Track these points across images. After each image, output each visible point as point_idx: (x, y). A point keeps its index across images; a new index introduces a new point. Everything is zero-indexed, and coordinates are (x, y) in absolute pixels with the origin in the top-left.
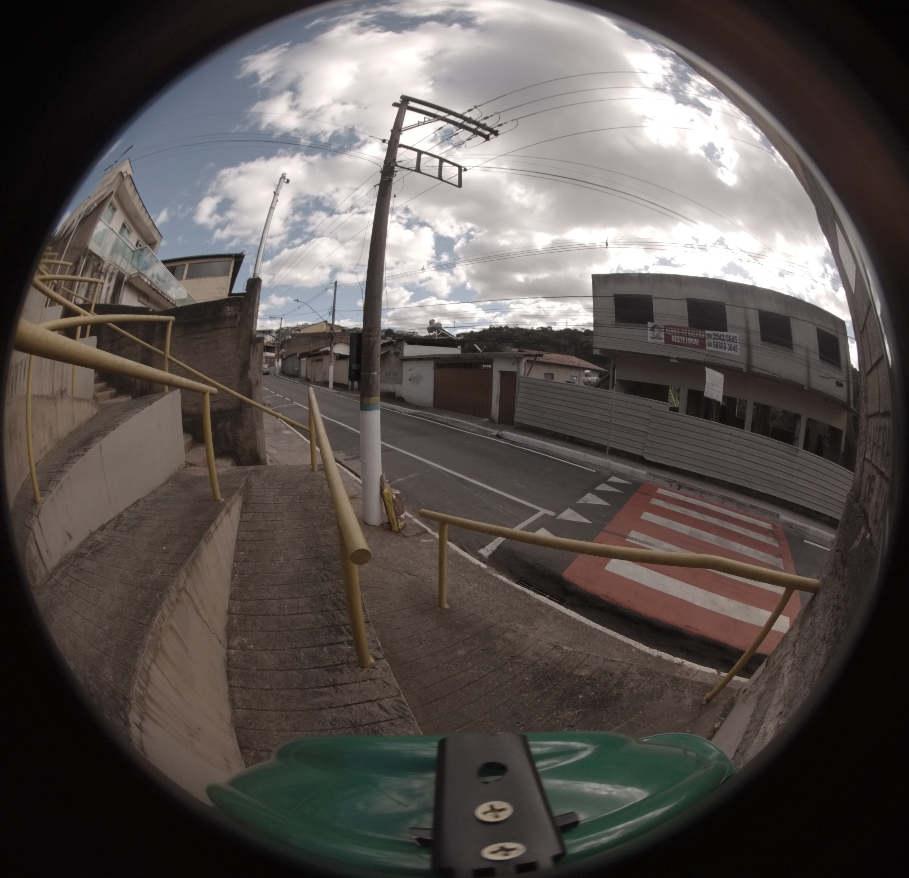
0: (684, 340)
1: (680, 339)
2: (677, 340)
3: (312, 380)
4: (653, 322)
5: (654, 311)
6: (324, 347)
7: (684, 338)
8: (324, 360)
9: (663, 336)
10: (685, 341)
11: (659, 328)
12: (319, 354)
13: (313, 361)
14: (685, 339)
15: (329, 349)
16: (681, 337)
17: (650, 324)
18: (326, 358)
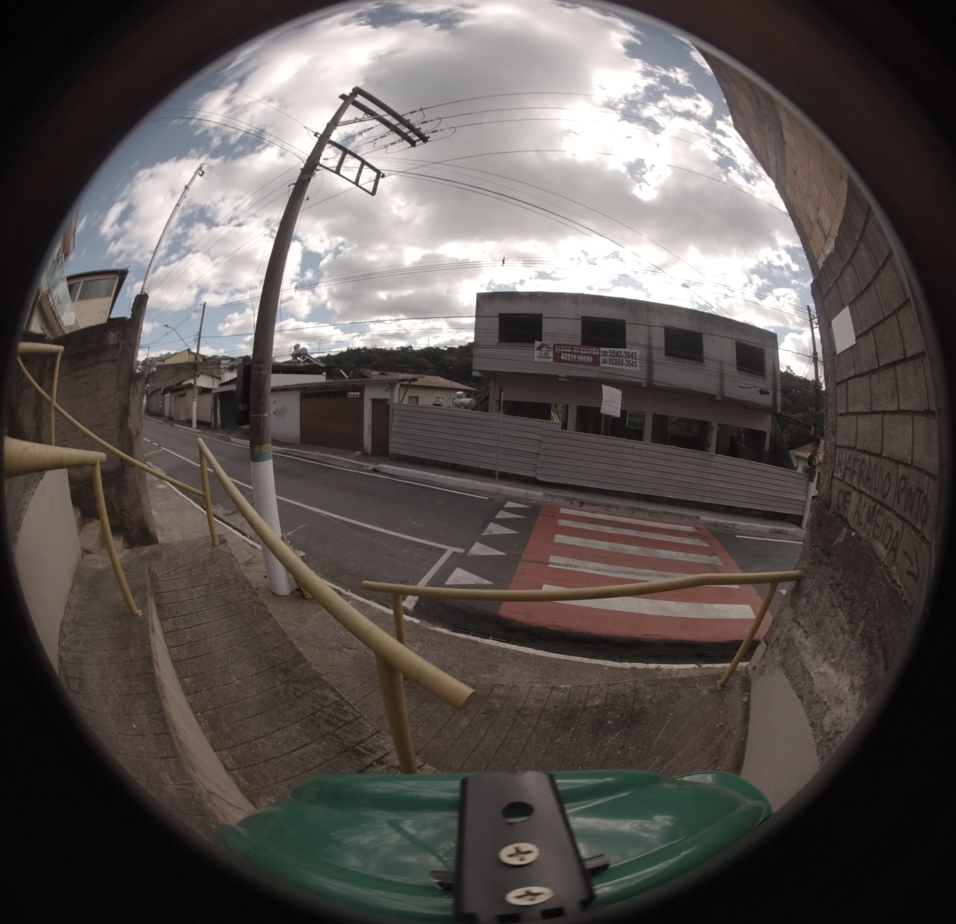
0: (575, 357)
1: (571, 357)
2: (567, 358)
3: (176, 419)
4: (541, 341)
5: (543, 330)
6: (186, 380)
7: (575, 355)
8: (187, 395)
9: (551, 354)
10: (577, 359)
11: (547, 347)
12: (182, 389)
13: (176, 396)
14: (577, 357)
15: (192, 381)
16: (572, 355)
17: (537, 344)
18: (189, 393)
